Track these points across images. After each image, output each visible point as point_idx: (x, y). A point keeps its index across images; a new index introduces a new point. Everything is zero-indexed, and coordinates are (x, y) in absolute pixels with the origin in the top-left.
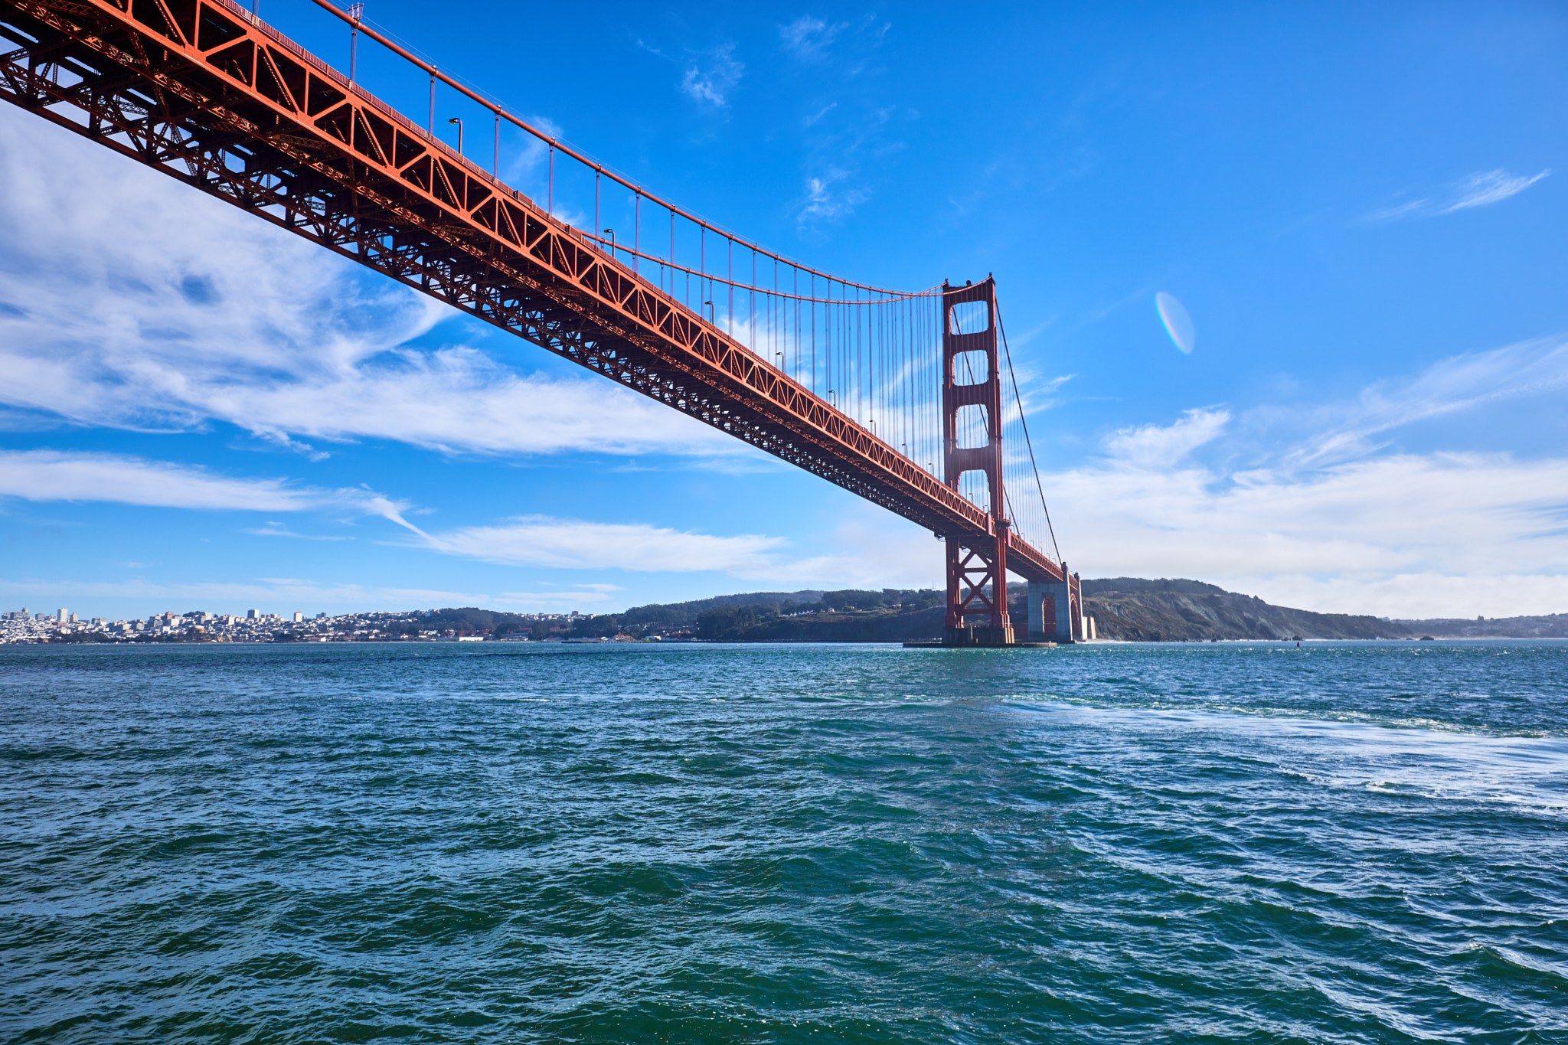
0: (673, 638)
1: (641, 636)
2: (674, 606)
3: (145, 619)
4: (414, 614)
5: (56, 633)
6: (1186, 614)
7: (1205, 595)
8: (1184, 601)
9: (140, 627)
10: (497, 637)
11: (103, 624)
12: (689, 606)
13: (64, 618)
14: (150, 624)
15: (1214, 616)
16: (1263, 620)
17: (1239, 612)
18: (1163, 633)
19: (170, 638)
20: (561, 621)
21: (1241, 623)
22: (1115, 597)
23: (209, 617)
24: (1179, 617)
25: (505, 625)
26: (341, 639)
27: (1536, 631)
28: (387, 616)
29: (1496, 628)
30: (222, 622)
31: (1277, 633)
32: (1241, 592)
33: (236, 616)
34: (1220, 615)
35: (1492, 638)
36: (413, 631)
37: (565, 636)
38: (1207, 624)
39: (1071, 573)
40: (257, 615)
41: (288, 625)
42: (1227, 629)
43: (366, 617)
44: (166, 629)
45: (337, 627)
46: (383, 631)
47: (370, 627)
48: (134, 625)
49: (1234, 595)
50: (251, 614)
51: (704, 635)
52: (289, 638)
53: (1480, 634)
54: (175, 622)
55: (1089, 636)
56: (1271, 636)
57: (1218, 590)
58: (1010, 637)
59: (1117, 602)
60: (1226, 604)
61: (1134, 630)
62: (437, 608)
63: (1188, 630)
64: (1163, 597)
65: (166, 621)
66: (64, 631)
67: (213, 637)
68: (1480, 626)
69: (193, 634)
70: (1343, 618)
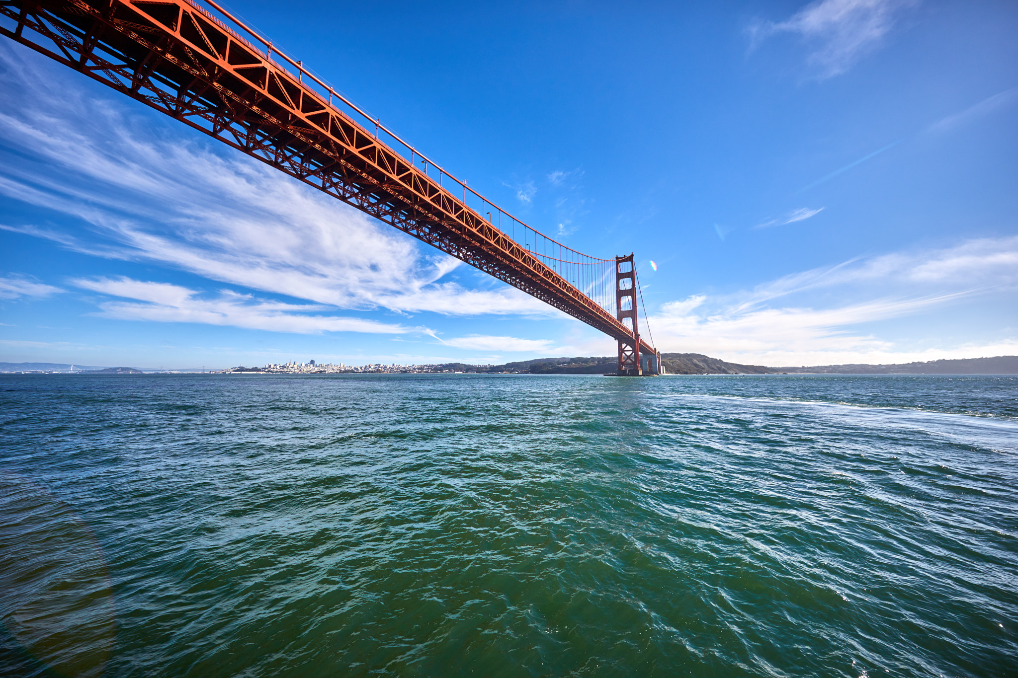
0: (522, 373)
1: (511, 372)
2: (521, 362)
3: (364, 366)
4: (441, 365)
5: (341, 370)
6: (696, 365)
7: (702, 359)
8: (695, 361)
9: (363, 368)
10: (467, 372)
11: (353, 368)
12: (526, 362)
13: (342, 366)
14: (365, 368)
15: (706, 366)
16: (723, 367)
17: (715, 364)
18: (689, 372)
19: (372, 372)
20: (485, 367)
21: (716, 368)
22: (670, 359)
23: (382, 365)
24: (693, 366)
25: (468, 368)
26: (420, 372)
27: (825, 371)
28: (433, 366)
29: (810, 370)
30: (385, 367)
31: (729, 372)
32: (714, 358)
33: (390, 365)
34: (708, 366)
35: (808, 374)
36: (441, 370)
37: (488, 372)
38: (703, 369)
39: (657, 351)
40: (395, 365)
41: (404, 368)
42: (711, 370)
43: (427, 366)
44: (370, 369)
45: (419, 369)
46: (432, 370)
47: (428, 369)
48: (361, 368)
49: (712, 358)
50: (393, 365)
51: (533, 372)
52: (405, 372)
53: (804, 372)
54: (372, 367)
55: (663, 372)
56: (726, 373)
57: (706, 357)
58: (640, 373)
59: (671, 361)
60: (710, 362)
61: (679, 371)
62: (447, 363)
63: (697, 370)
64: (687, 359)
65: (370, 367)
66: (342, 370)
67: (384, 371)
68: (803, 369)
69: (378, 371)
70: (753, 366)
